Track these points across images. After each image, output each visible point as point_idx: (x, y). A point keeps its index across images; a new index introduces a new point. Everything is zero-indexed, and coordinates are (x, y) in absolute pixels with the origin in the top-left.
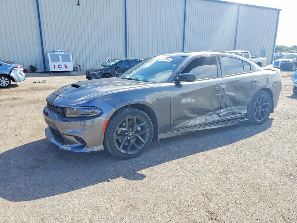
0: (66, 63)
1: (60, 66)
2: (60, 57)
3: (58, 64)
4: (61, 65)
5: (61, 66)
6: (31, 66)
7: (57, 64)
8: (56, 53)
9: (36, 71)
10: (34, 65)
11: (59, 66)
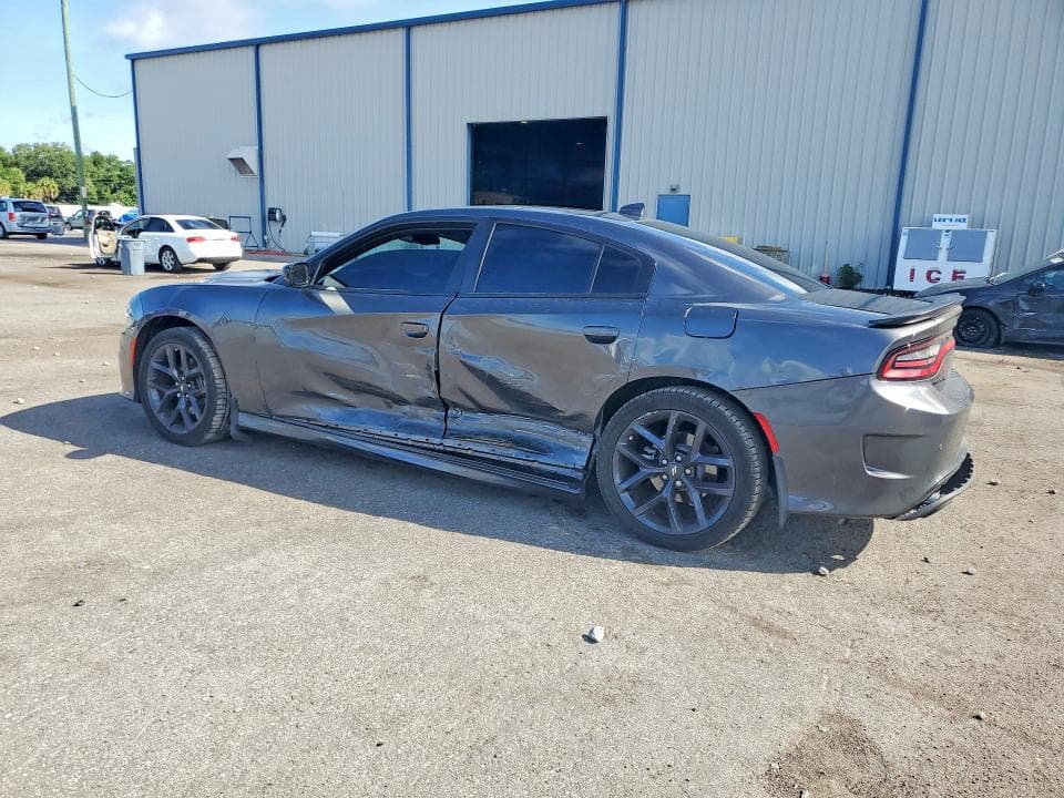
0: (959, 266)
1: (934, 275)
2: (945, 242)
3: (929, 265)
4: (939, 273)
5: (938, 276)
6: (847, 266)
7: (922, 267)
8: (936, 226)
9: (858, 286)
10: (854, 265)
11: (929, 273)
